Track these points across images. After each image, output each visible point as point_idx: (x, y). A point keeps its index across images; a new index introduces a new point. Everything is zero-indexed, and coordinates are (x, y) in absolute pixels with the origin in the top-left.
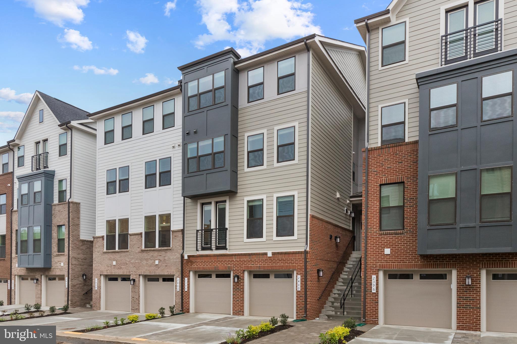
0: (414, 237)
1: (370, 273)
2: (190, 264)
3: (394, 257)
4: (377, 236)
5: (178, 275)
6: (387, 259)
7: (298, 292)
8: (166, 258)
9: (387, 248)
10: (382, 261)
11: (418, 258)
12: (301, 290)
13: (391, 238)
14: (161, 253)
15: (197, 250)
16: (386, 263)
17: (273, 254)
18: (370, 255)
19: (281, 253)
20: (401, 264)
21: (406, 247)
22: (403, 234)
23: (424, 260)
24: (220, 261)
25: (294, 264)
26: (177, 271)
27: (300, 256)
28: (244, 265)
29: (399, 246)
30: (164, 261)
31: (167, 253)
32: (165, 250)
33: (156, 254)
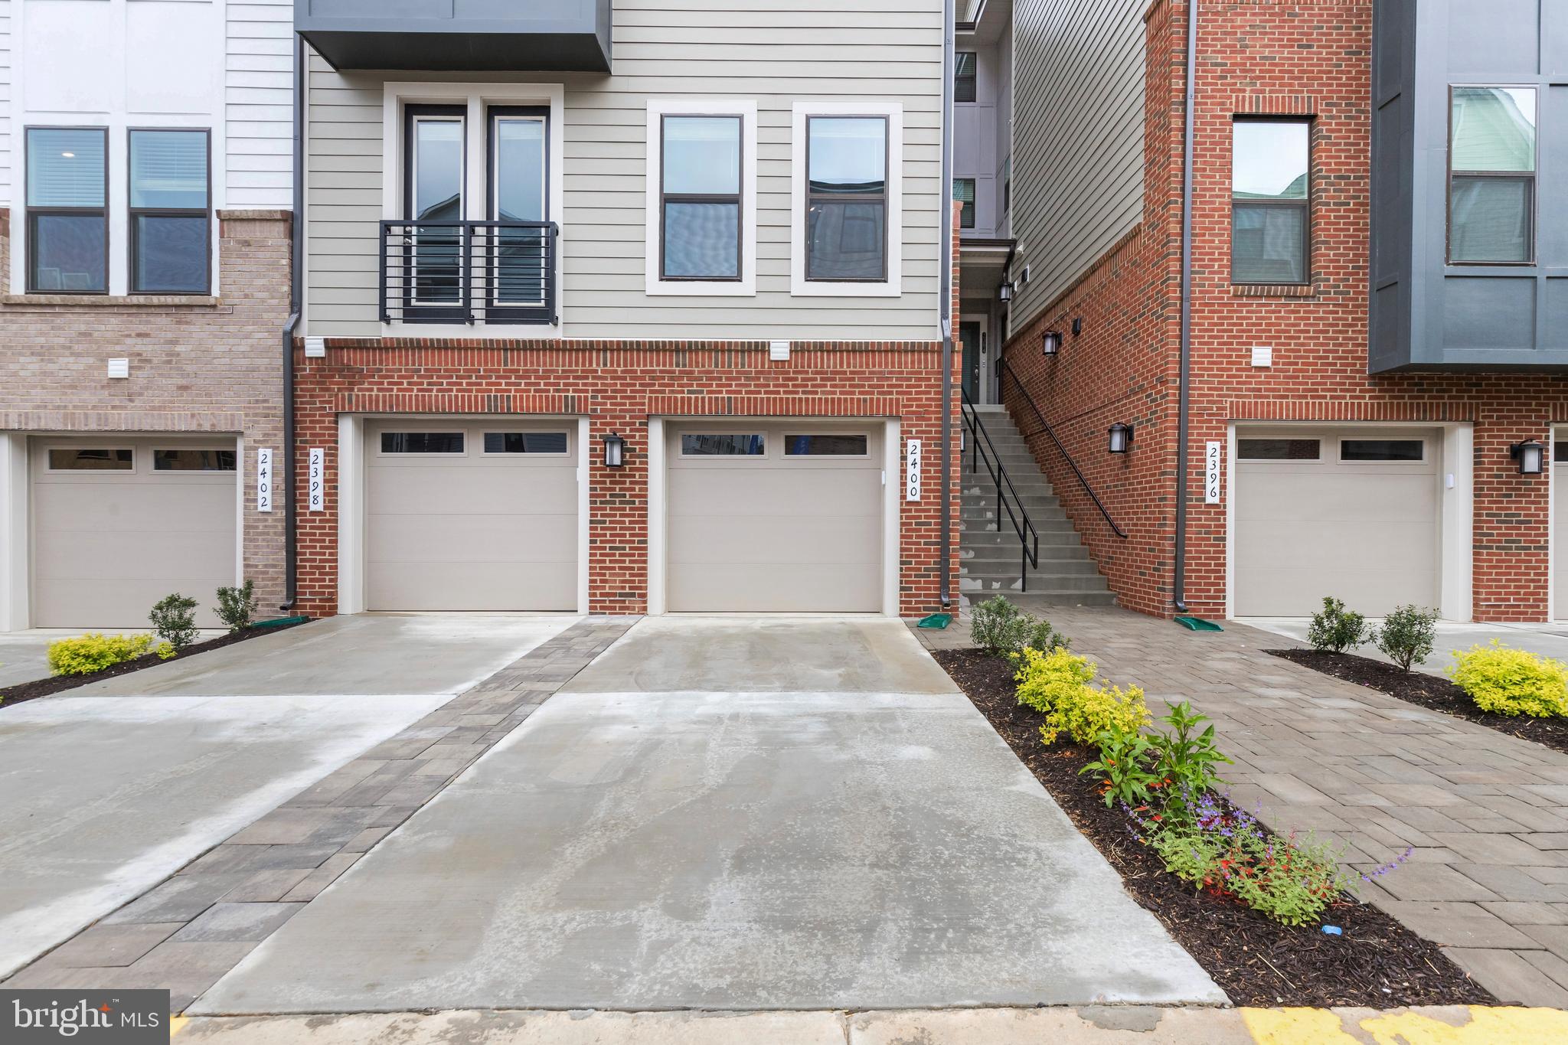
0: (1351, 312)
1: (1199, 434)
2: (337, 383)
3: (1285, 377)
4: (1223, 298)
5: (265, 435)
6: (1260, 383)
7: (906, 506)
8: (178, 348)
9: (1257, 344)
10: (1240, 390)
11: (1364, 384)
12: (922, 497)
13: (1273, 312)
14: (148, 322)
15: (385, 318)
16: (1255, 397)
17: (796, 351)
18: (1199, 369)
19: (834, 349)
20: (1307, 404)
21: (1322, 344)
22: (1313, 297)
23: (1380, 391)
24: (518, 371)
25: (891, 393)
26: (256, 415)
27: (920, 362)
28: (651, 392)
29: (1299, 338)
30: (169, 362)
31: (187, 323)
32: (177, 306)
33: (110, 325)
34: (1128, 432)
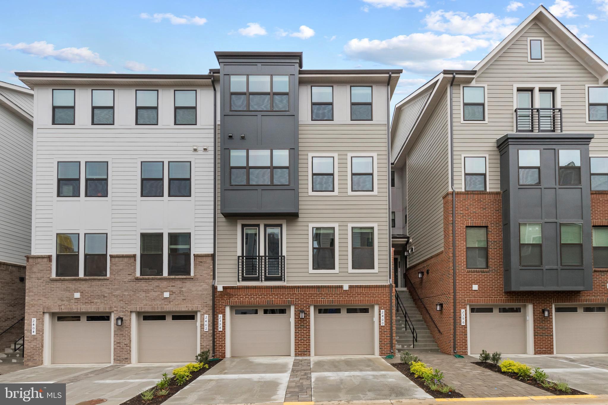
0: (499, 276)
1: (459, 307)
2: (226, 298)
3: (482, 293)
4: (464, 273)
5: (206, 311)
6: (475, 294)
7: (381, 327)
8: (183, 289)
9: (474, 284)
10: (470, 296)
11: (503, 294)
12: (385, 325)
13: (478, 276)
14: (175, 283)
15: (239, 281)
16: (474, 298)
17: (350, 288)
18: (459, 291)
19: (361, 287)
20: (488, 299)
21: (491, 284)
22: (488, 272)
23: (507, 296)
24: (275, 294)
25: (376, 298)
26: (204, 306)
27: (384, 290)
28: (311, 298)
29: (485, 282)
30: (180, 293)
31: (185, 283)
32: (183, 279)
33: (164, 284)
34: (441, 305)
